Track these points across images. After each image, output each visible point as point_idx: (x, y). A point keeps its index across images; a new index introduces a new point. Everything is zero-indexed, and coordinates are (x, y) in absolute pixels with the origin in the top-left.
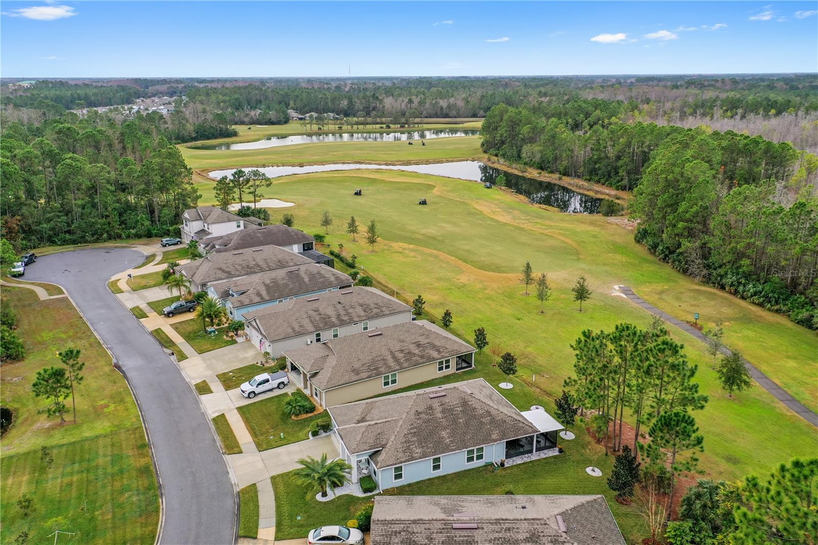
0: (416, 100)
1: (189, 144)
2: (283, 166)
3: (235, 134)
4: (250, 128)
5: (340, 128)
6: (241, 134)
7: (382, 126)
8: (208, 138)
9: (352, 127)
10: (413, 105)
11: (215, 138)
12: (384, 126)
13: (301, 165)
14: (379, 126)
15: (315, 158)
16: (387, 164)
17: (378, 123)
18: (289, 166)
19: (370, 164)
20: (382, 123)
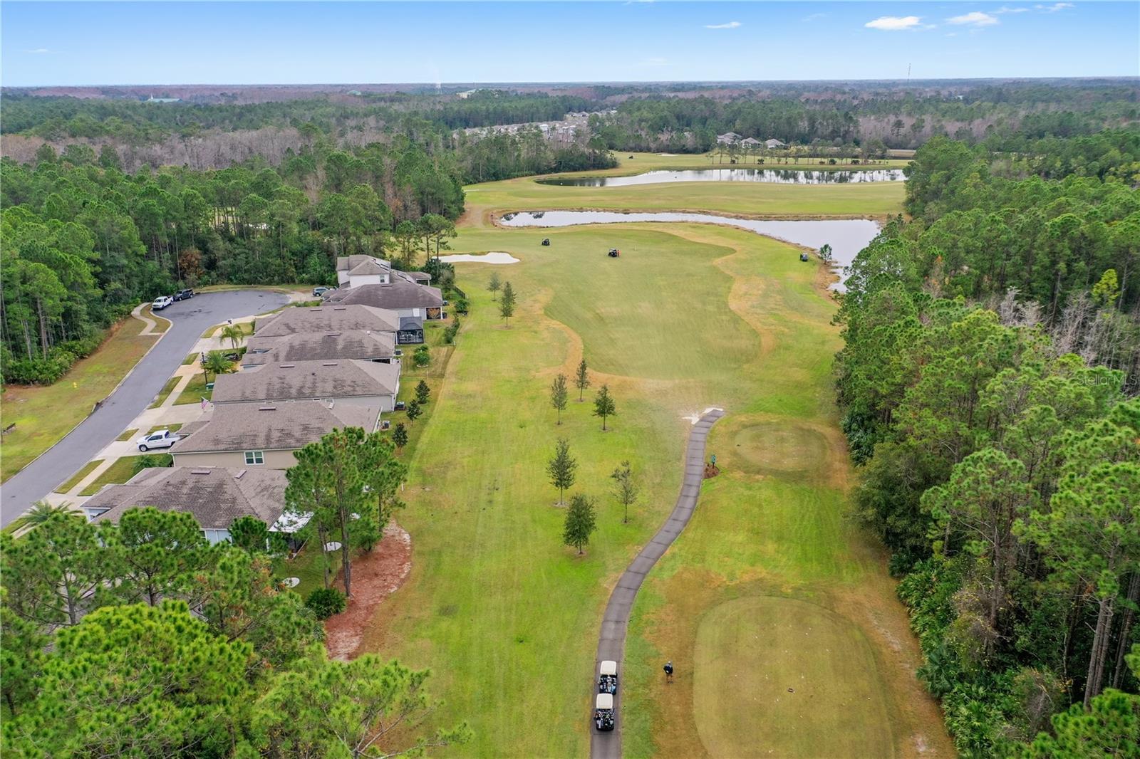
0: (908, 122)
1: (542, 177)
2: (604, 211)
3: (614, 165)
4: (631, 157)
5: (761, 161)
6: (623, 165)
7: (823, 160)
8: (575, 170)
9: (779, 161)
10: (902, 131)
11: (585, 170)
12: (826, 160)
13: (626, 212)
14: (819, 160)
15: (662, 203)
16: (737, 217)
17: (817, 156)
18: (612, 211)
19: (716, 215)
20: (823, 156)
